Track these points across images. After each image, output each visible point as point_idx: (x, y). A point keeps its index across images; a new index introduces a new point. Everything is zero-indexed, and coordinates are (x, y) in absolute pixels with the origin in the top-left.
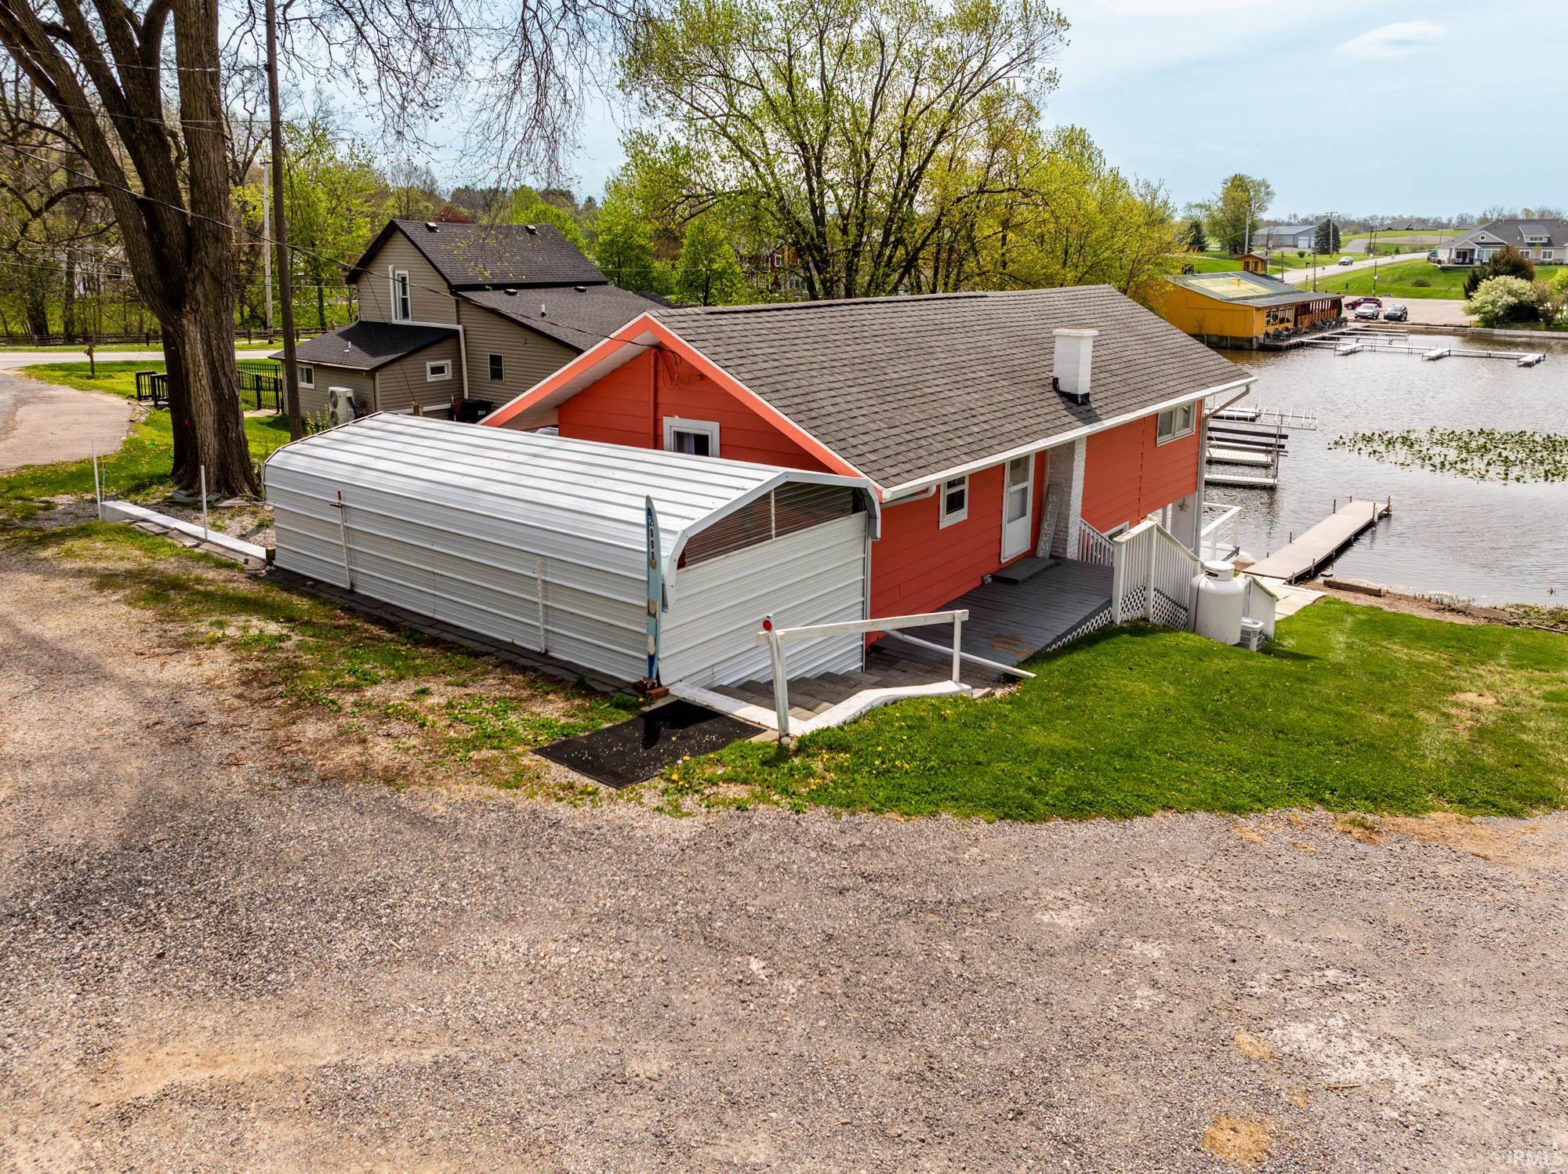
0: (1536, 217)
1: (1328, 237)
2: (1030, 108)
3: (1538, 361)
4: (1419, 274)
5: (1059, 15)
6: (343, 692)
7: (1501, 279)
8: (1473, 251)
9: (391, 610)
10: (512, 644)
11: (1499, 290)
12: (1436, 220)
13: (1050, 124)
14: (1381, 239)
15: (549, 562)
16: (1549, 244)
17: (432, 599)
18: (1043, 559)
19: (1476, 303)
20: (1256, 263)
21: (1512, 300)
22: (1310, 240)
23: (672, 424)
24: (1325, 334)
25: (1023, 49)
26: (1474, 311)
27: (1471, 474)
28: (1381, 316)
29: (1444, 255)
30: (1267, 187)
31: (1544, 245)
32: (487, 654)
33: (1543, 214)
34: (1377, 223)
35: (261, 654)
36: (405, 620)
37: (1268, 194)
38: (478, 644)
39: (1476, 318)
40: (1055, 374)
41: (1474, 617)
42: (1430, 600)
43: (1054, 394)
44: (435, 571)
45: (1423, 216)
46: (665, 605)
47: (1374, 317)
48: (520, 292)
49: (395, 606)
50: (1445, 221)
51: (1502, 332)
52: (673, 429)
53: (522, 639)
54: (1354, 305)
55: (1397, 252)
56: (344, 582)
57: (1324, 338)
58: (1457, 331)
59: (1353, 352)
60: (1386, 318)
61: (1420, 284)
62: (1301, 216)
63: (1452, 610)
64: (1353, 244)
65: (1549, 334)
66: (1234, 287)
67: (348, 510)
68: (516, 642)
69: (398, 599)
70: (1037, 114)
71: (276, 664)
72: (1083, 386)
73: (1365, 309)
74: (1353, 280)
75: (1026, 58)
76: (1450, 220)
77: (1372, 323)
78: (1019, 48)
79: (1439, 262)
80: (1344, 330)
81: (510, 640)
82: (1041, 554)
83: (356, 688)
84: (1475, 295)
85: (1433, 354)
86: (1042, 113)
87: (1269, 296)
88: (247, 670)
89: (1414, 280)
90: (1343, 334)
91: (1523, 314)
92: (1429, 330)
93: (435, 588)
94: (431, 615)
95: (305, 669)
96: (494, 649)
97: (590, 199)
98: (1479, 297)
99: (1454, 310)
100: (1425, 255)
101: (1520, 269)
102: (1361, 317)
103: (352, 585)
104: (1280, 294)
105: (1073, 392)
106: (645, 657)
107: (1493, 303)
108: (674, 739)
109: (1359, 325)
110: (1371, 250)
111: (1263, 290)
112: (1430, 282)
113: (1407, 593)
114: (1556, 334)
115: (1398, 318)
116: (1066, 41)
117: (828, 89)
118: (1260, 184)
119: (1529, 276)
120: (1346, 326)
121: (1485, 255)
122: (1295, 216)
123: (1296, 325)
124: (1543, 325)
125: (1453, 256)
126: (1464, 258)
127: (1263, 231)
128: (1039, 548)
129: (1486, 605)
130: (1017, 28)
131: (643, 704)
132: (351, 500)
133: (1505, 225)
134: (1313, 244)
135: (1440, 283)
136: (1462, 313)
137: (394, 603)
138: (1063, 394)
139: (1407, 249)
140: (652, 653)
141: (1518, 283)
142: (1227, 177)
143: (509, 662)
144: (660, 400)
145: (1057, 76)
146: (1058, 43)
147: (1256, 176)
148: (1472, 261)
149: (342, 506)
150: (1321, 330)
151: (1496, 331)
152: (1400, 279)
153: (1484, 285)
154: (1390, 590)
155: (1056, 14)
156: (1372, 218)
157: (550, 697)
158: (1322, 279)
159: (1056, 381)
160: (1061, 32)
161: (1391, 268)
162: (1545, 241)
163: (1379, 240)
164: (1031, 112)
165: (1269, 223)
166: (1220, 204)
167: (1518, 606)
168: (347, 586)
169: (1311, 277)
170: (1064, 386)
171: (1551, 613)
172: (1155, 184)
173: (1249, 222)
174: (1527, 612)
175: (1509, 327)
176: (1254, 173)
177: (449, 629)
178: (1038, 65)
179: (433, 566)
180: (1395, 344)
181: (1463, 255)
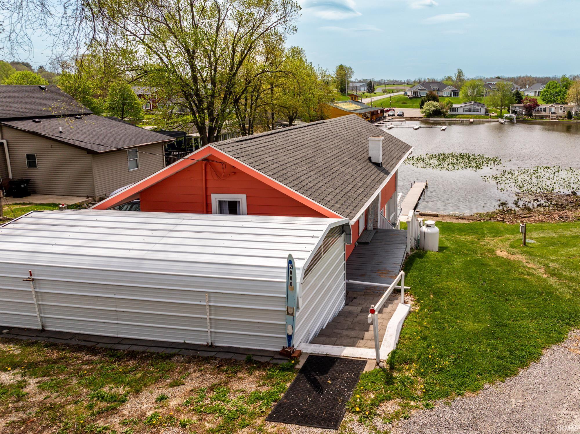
0: (431, 81)
1: (371, 87)
2: (281, 39)
3: (446, 128)
4: (403, 100)
5: (297, 4)
6: (107, 417)
7: (430, 102)
8: (418, 92)
9: (81, 337)
10: (185, 343)
11: (430, 105)
12: (400, 81)
13: (288, 45)
14: (388, 88)
15: (212, 295)
16: (438, 90)
17: (116, 326)
18: (371, 231)
19: (424, 110)
20: (355, 97)
21: (434, 108)
22: (364, 88)
23: (215, 198)
24: (381, 122)
25: (282, 16)
26: (423, 113)
27: (444, 169)
28: (396, 115)
29: (409, 93)
30: (351, 69)
31: (437, 90)
32: (175, 355)
33: (432, 80)
34: (383, 82)
35: (16, 405)
36: (98, 343)
37: (352, 72)
38: (163, 349)
39: (424, 114)
40: (370, 155)
41: (468, 220)
42: (452, 216)
43: (370, 164)
44: (118, 309)
45: (397, 80)
46: (298, 308)
47: (394, 115)
48: (43, 121)
49: (83, 334)
50: (403, 82)
51: (432, 119)
52: (217, 200)
53: (190, 339)
54: (387, 111)
55: (393, 92)
56: (38, 325)
57: (381, 123)
58: (419, 119)
59: (391, 128)
60: (398, 115)
61: (404, 103)
62: (359, 79)
63: (460, 218)
64: (378, 89)
65: (445, 119)
66: (350, 106)
67: (37, 282)
68: (187, 342)
69: (85, 330)
70: (283, 42)
71: (36, 409)
72: (380, 159)
73: (391, 113)
74: (383, 102)
75: (283, 19)
76: (405, 81)
77: (394, 117)
78: (281, 15)
79: (409, 96)
80: (386, 120)
81: (182, 341)
82: (369, 229)
83: (112, 411)
84: (424, 107)
85: (416, 127)
86: (285, 41)
87: (361, 109)
88: (13, 422)
89: (402, 102)
90: (386, 121)
91: (437, 113)
92: (411, 119)
93: (117, 320)
94: (116, 335)
95: (62, 407)
96: (177, 350)
97: (41, 67)
98: (425, 108)
99: (417, 112)
100: (403, 93)
101: (435, 99)
102: (390, 115)
103: (43, 326)
104: (365, 108)
105: (377, 162)
106: (285, 336)
107: (429, 110)
108: (330, 382)
109: (390, 118)
110: (384, 91)
111: (360, 107)
112: (407, 102)
113: (445, 214)
114: (447, 119)
115: (401, 115)
116: (300, 14)
117: (195, 26)
118: (349, 68)
119: (438, 101)
120: (386, 119)
121: (424, 94)
122: (357, 79)
123: (371, 119)
124: (443, 116)
125: (412, 94)
126: (415, 95)
127: (351, 85)
128: (368, 226)
129: (469, 215)
130: (280, 7)
131: (294, 364)
132: (38, 275)
133: (425, 84)
134: (366, 89)
135: (409, 103)
136: (420, 113)
137: (82, 332)
138: (374, 164)
139: (396, 91)
140: (290, 334)
141: (435, 103)
142: (337, 66)
143: (194, 357)
144: (208, 186)
145: (296, 28)
146: (297, 15)
147: (348, 66)
148: (418, 96)
149: (33, 280)
150: (379, 120)
151: (431, 119)
152: (397, 102)
153: (426, 104)
154: (440, 214)
155: (295, 3)
156: (381, 80)
157: (240, 375)
158: (373, 102)
159: (370, 158)
160: (298, 11)
161: (394, 98)
162: (437, 89)
163: (386, 88)
164: (281, 40)
165: (352, 82)
166: (336, 75)
167: (477, 214)
168: (40, 328)
169: (370, 101)
170: (373, 160)
171: (486, 214)
172: (325, 70)
173: (347, 82)
174: (481, 215)
175: (434, 117)
176: (347, 65)
177: (135, 342)
178: (289, 23)
179: (116, 307)
180: (403, 125)
181: (415, 93)
